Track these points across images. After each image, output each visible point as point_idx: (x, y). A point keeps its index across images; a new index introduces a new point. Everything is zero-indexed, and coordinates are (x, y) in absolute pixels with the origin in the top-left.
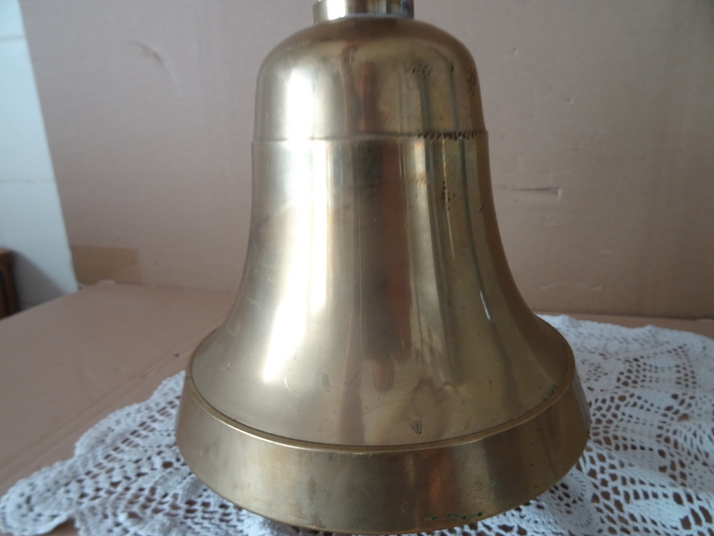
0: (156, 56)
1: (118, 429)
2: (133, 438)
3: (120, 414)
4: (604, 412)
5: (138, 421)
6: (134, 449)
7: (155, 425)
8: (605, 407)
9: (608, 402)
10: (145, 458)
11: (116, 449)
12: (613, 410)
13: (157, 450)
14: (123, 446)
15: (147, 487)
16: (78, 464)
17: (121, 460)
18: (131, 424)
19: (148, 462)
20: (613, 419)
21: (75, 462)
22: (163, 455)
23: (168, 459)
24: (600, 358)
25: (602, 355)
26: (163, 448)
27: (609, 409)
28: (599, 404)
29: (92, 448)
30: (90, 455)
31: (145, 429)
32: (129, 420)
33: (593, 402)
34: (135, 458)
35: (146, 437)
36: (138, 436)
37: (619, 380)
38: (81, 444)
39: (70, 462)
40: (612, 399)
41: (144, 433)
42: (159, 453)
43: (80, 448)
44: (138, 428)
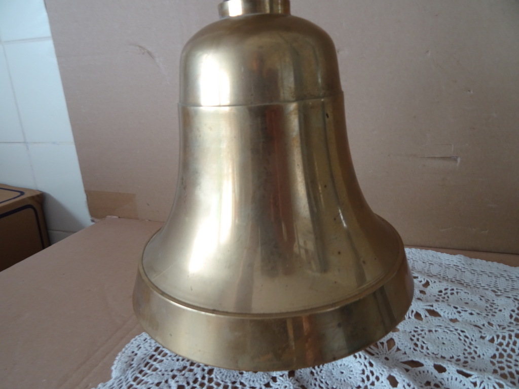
1: (140, 354)
2: (151, 362)
3: (139, 339)
4: (504, 347)
5: (153, 346)
6: (154, 373)
8: (505, 343)
9: (507, 339)
10: (163, 381)
11: (141, 372)
12: (511, 345)
13: (171, 374)
14: (145, 369)
16: (115, 385)
17: (146, 383)
18: (149, 348)
19: (166, 385)
20: (511, 353)
21: (113, 384)
22: (177, 379)
23: (180, 383)
24: (493, 294)
25: (494, 291)
26: (175, 372)
27: (508, 345)
28: (500, 340)
29: (124, 371)
30: (123, 377)
31: (159, 354)
32: (147, 345)
33: (495, 338)
34: (156, 382)
35: (162, 361)
36: (155, 360)
37: (511, 316)
38: (116, 368)
39: (109, 383)
40: (510, 337)
41: (159, 357)
42: (174, 377)
43: (115, 374)
44: (154, 353)
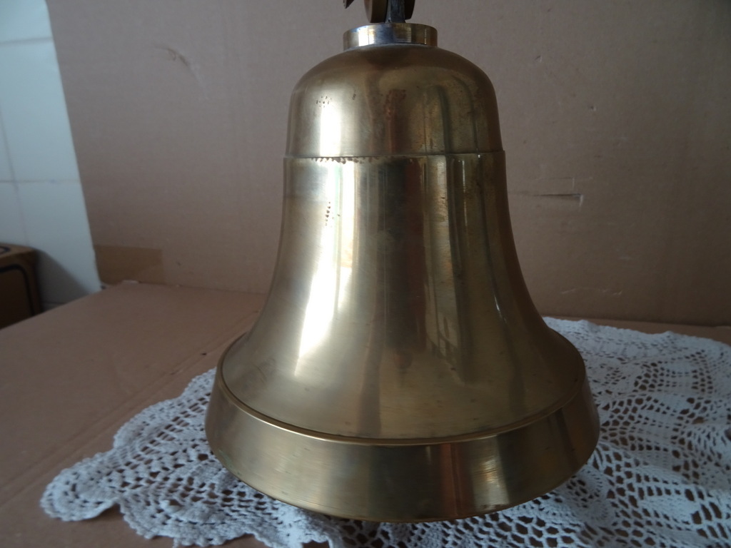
0: (182, 59)
1: (153, 424)
2: (167, 432)
3: (153, 409)
4: (621, 414)
5: (172, 415)
6: (169, 442)
7: (188, 420)
8: (622, 409)
9: (625, 405)
10: (181, 451)
11: (152, 442)
12: (630, 413)
13: (192, 443)
14: (159, 439)
15: (185, 477)
16: (118, 455)
17: (158, 452)
18: (165, 418)
19: (184, 454)
20: (629, 421)
21: (115, 453)
22: (198, 448)
23: (203, 452)
24: (619, 362)
25: (620, 359)
26: (197, 442)
27: (626, 411)
28: (616, 406)
29: (130, 441)
30: (128, 447)
31: (178, 424)
32: (163, 415)
33: (611, 405)
34: (172, 450)
35: (181, 431)
36: (173, 430)
37: (636, 384)
38: (119, 437)
39: (110, 453)
40: (629, 402)
41: (178, 427)
42: (194, 446)
43: (119, 440)
44: (172, 423)
